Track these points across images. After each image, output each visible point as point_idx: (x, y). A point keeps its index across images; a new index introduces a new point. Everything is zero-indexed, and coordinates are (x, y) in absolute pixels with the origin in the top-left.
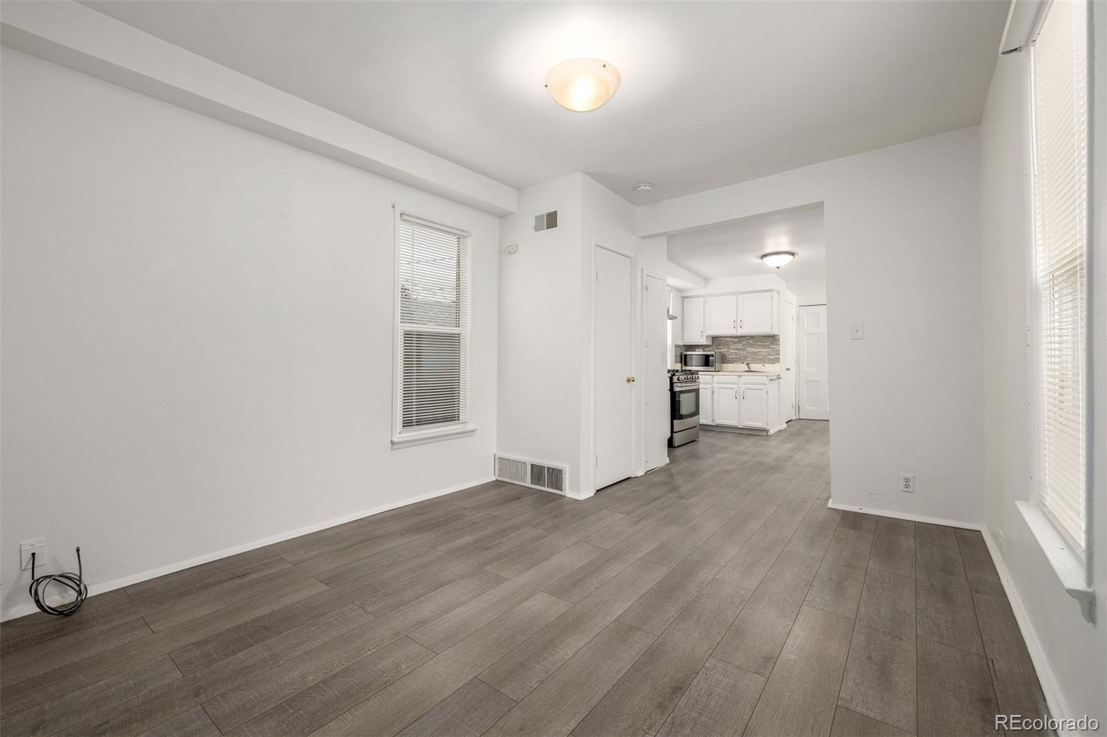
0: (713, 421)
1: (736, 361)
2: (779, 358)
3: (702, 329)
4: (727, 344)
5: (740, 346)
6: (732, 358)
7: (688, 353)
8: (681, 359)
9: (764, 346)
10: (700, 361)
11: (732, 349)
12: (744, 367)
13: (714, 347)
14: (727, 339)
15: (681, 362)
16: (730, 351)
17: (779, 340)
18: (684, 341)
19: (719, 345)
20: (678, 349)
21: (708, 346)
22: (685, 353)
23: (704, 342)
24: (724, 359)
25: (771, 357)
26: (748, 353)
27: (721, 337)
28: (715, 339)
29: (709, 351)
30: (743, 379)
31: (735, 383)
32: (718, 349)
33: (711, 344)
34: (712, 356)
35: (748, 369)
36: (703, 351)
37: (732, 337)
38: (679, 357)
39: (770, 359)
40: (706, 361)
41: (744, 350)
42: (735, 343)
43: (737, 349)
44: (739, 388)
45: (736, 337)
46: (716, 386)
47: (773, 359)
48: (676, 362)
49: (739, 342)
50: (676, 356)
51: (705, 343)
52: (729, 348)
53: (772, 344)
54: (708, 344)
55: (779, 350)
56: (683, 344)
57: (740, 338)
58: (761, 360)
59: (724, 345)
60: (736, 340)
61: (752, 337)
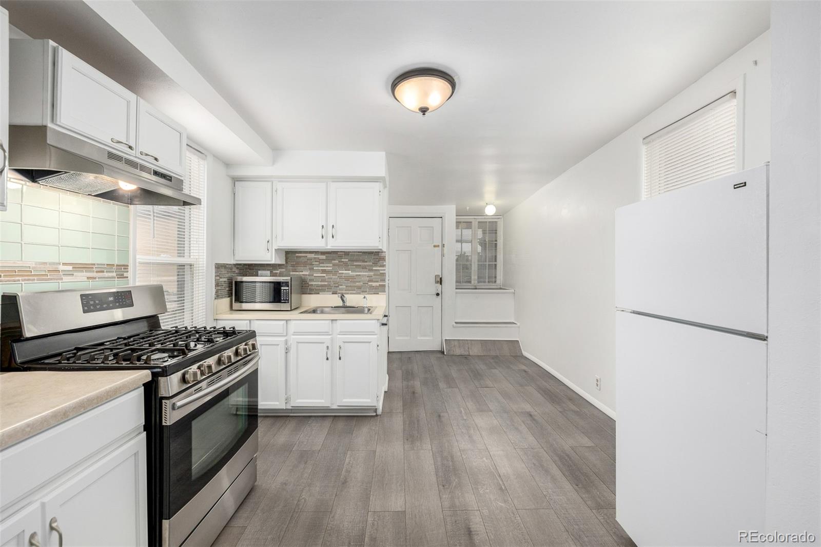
0: (287, 400)
1: (324, 291)
2: (384, 286)
3: (269, 238)
4: (308, 264)
5: (329, 267)
6: (318, 286)
7: (245, 279)
8: (231, 290)
9: (364, 268)
10: (267, 292)
11: (318, 271)
12: (336, 300)
13: (290, 268)
14: (309, 256)
15: (230, 295)
16: (316, 275)
17: (383, 259)
18: (237, 258)
19: (298, 264)
20: (223, 271)
21: (280, 266)
22: (239, 279)
23: (272, 258)
24: (305, 288)
25: (374, 284)
26: (340, 277)
27: (300, 252)
28: (290, 254)
29: (281, 275)
30: (339, 326)
31: (326, 334)
32: (295, 271)
33: (284, 262)
34: (286, 284)
35: (341, 304)
36: (272, 275)
37: (316, 252)
38: (226, 285)
39: (371, 287)
40: (277, 294)
41: (336, 273)
42: (321, 262)
43: (324, 271)
44: (332, 340)
45: (323, 253)
46: (293, 339)
47: (376, 288)
48: (218, 296)
49: (328, 260)
50: (217, 285)
51: (273, 262)
52: (312, 269)
53: (375, 264)
54: (279, 262)
55: (384, 274)
56: (233, 262)
57: (331, 255)
58: (359, 288)
59: (305, 264)
60: (324, 257)
61: (346, 253)
